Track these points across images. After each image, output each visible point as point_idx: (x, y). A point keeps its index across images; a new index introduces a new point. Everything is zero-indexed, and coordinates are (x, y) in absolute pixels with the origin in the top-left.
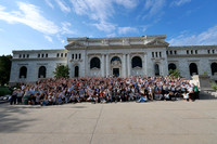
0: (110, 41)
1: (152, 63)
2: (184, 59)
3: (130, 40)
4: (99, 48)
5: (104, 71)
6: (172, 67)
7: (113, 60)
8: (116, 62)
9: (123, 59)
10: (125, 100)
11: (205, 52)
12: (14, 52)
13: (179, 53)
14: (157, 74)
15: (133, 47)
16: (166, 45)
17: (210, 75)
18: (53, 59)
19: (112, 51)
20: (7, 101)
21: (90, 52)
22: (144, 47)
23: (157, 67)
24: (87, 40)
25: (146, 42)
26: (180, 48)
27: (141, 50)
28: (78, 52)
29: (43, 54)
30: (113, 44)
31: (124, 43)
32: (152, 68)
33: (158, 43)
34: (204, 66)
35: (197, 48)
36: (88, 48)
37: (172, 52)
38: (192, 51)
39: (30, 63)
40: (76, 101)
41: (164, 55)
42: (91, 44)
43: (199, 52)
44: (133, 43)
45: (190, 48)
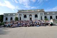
0: (29, 10)
1: (40, 16)
2: (49, 15)
3: (34, 10)
4: (26, 12)
5: (28, 19)
6: (45, 17)
7: (30, 15)
8: (31, 16)
9: (33, 15)
10: (33, 26)
11: (54, 13)
12: (4, 14)
14: (42, 19)
15: (35, 12)
16: (44, 12)
17: (56, 19)
18: (14, 16)
19: (30, 13)
20: (3, 27)
21: (24, 14)
22: (38, 12)
23: (41, 17)
24: (23, 10)
26: (48, 12)
28: (21, 14)
29: (12, 14)
30: (30, 11)
32: (40, 17)
33: (42, 11)
34: (54, 17)
35: (52, 12)
36: (23, 13)
37: (45, 13)
39: (8, 17)
40: (20, 26)
41: (43, 14)
43: (53, 13)
44: (35, 11)
45: (50, 12)
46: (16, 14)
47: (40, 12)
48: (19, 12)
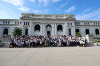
0: (45, 16)
1: (67, 28)
2: (83, 27)
3: (57, 16)
4: (40, 19)
5: (42, 32)
6: (77, 31)
8: (49, 27)
9: (53, 26)
11: (93, 24)
13: (81, 24)
14: (70, 34)
15: (58, 20)
16: (74, 20)
19: (47, 22)
21: (34, 21)
22: (63, 20)
23: (70, 30)
24: (33, 15)
25: (65, 18)
26: (81, 21)
27: (62, 22)
28: (28, 21)
29: (6, 22)
30: (47, 18)
31: (53, 17)
32: (67, 31)
33: (71, 18)
34: (92, 31)
35: (89, 22)
36: (33, 19)
37: (77, 23)
38: (87, 23)
41: (73, 24)
42: (35, 17)
43: (90, 24)
44: (58, 18)
45: (86, 21)
46: (16, 22)
47: (67, 19)
48: (25, 17)
